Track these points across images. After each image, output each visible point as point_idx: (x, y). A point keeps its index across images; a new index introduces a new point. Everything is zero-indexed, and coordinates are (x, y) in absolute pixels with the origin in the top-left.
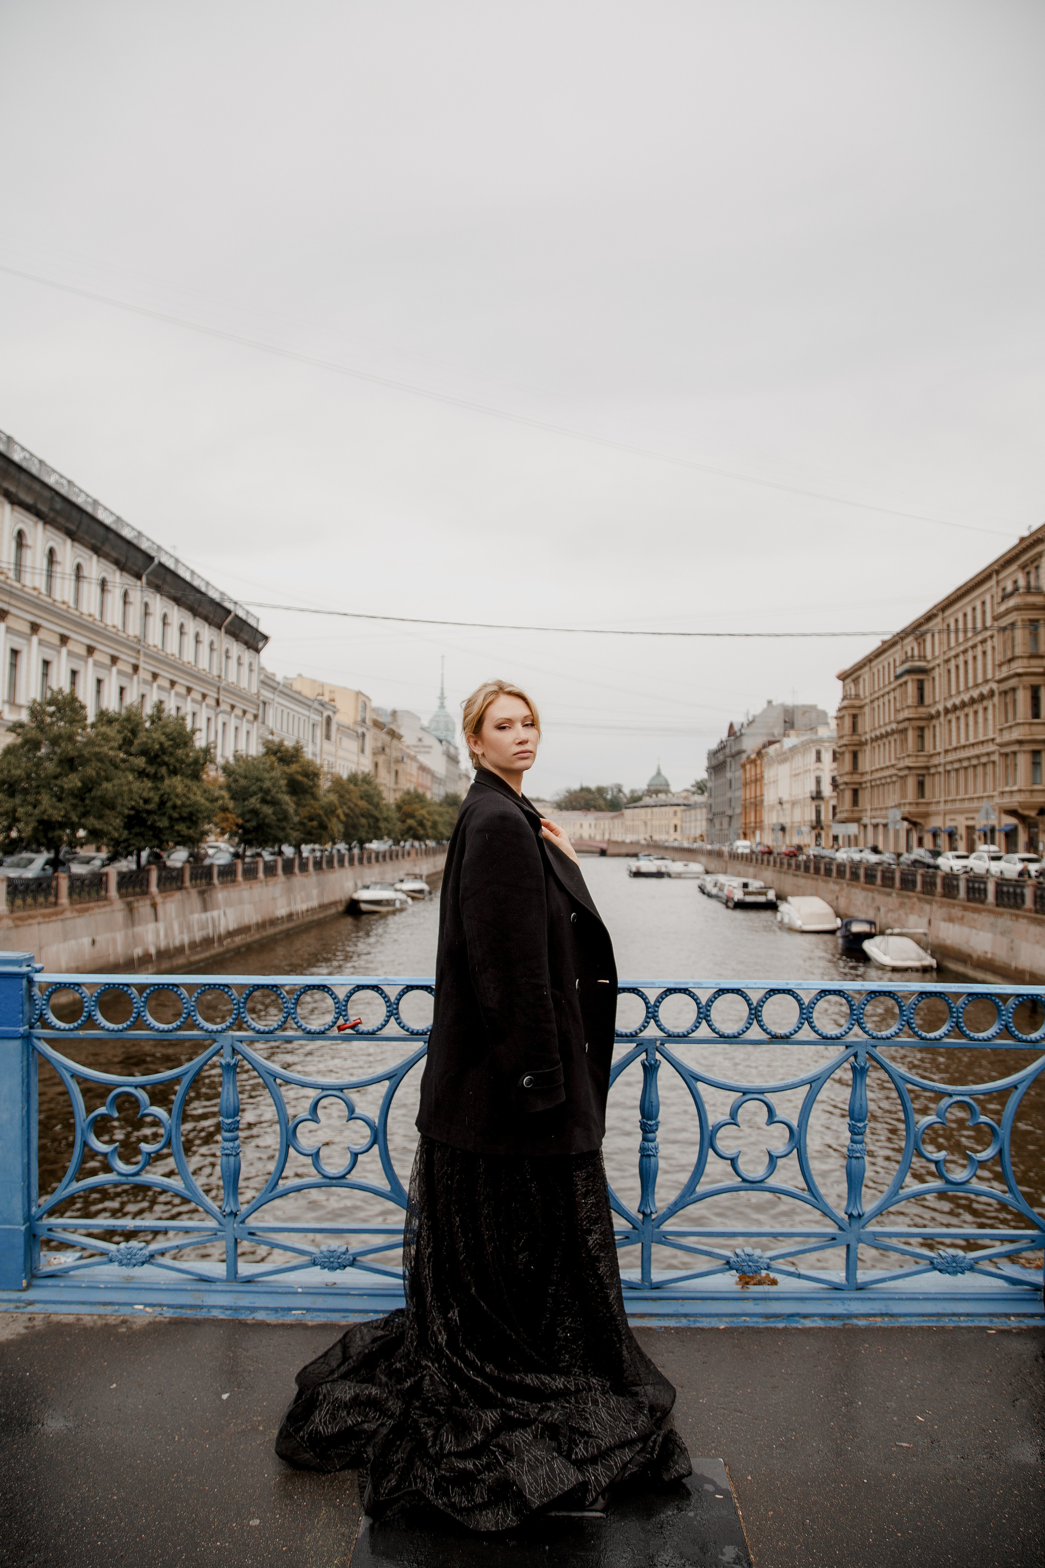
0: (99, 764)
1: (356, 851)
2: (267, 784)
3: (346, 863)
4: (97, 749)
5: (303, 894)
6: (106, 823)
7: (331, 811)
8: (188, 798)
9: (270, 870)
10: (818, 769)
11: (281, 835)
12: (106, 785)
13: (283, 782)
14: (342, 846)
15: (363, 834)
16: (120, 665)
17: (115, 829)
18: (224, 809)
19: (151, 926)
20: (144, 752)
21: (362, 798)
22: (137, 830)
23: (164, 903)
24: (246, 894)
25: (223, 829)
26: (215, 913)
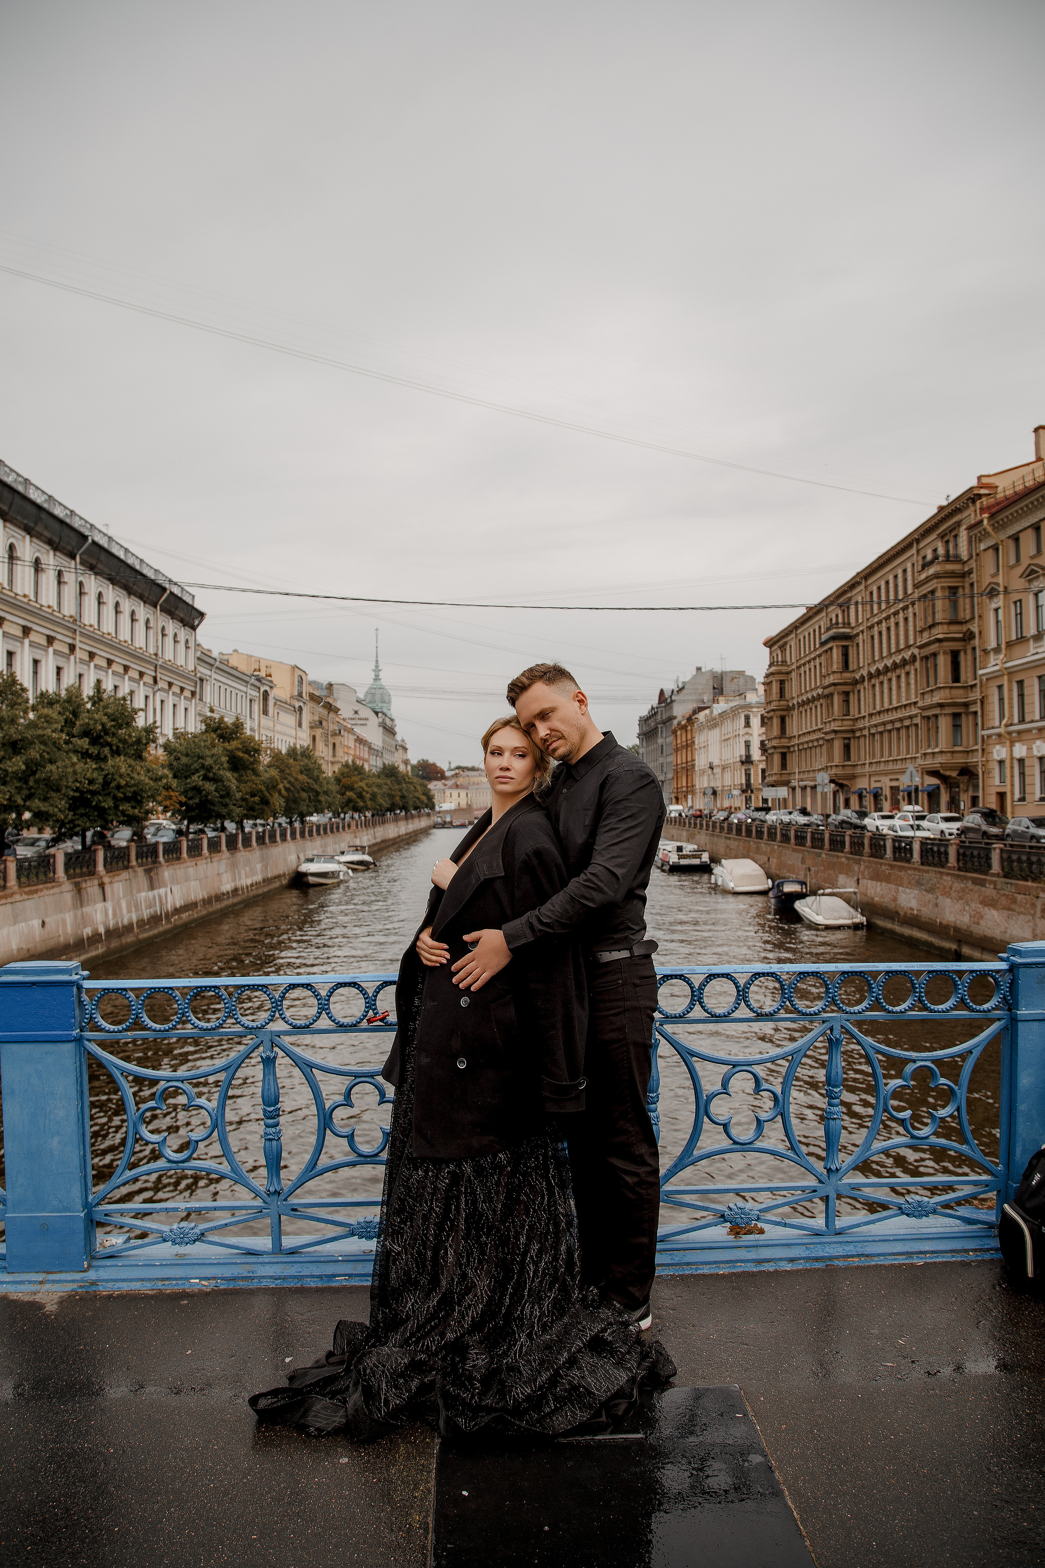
0: (42, 747)
1: (297, 825)
2: (209, 761)
3: (289, 837)
4: (40, 732)
5: (247, 869)
6: (52, 805)
7: (272, 786)
8: (132, 778)
9: (214, 846)
10: (747, 733)
11: (224, 811)
12: (49, 767)
13: (224, 759)
14: (283, 820)
15: (304, 808)
16: (57, 646)
17: (60, 811)
18: (167, 788)
19: (100, 906)
20: (86, 733)
21: (301, 772)
22: (82, 811)
23: (111, 883)
24: (191, 871)
25: (166, 807)
26: (162, 891)
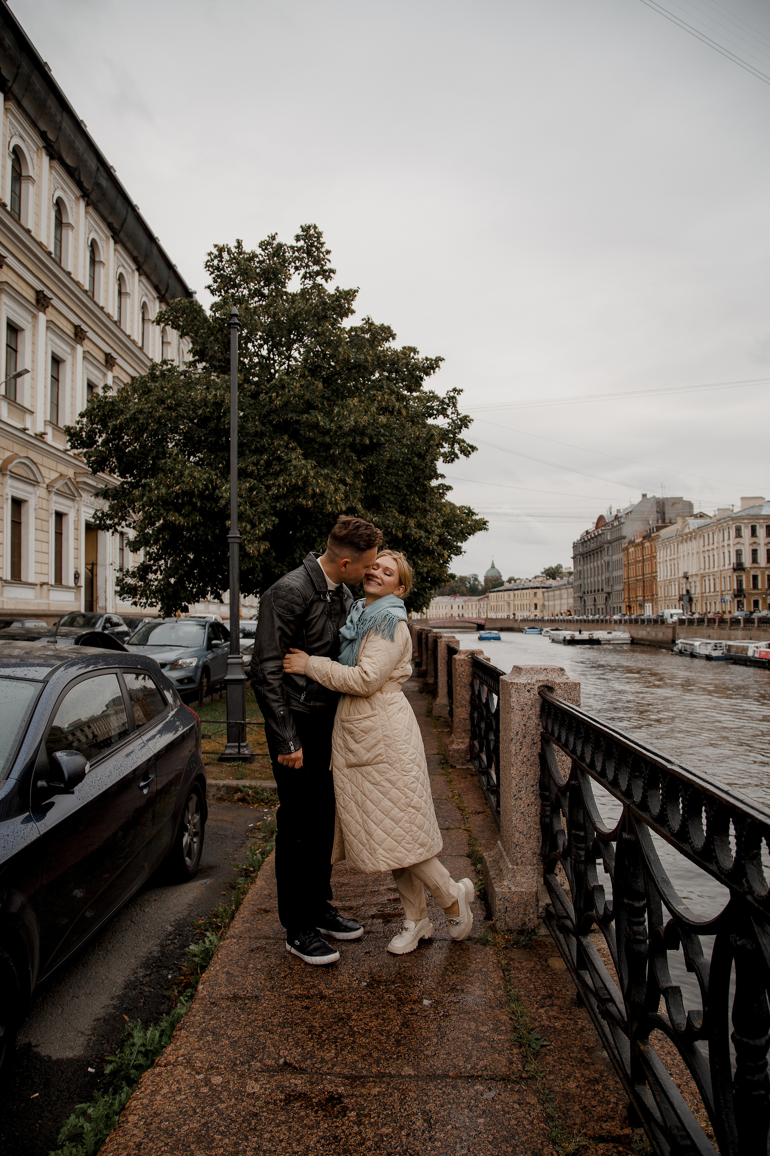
10: (738, 543)
